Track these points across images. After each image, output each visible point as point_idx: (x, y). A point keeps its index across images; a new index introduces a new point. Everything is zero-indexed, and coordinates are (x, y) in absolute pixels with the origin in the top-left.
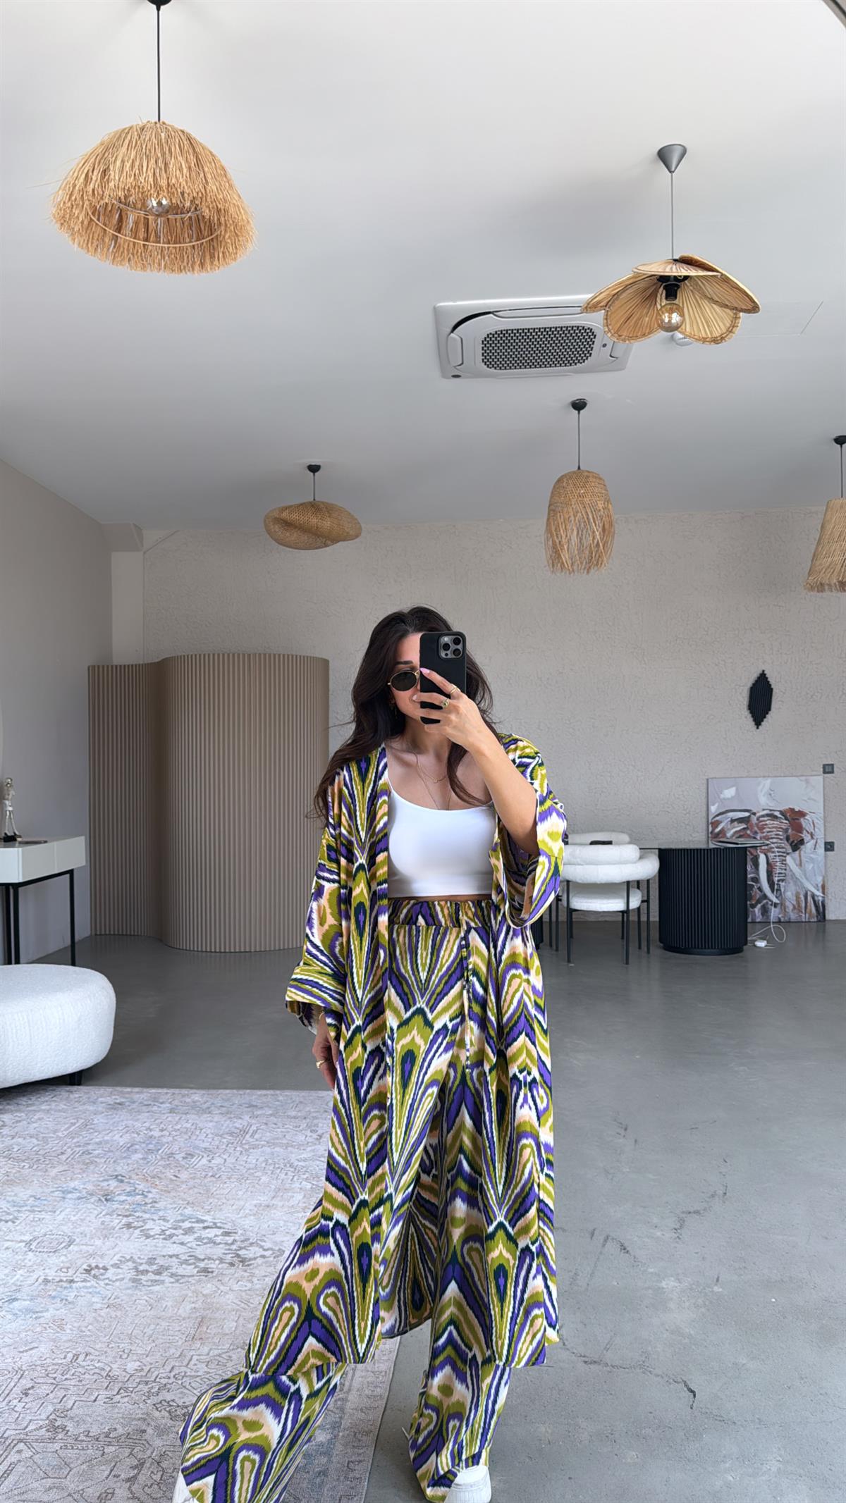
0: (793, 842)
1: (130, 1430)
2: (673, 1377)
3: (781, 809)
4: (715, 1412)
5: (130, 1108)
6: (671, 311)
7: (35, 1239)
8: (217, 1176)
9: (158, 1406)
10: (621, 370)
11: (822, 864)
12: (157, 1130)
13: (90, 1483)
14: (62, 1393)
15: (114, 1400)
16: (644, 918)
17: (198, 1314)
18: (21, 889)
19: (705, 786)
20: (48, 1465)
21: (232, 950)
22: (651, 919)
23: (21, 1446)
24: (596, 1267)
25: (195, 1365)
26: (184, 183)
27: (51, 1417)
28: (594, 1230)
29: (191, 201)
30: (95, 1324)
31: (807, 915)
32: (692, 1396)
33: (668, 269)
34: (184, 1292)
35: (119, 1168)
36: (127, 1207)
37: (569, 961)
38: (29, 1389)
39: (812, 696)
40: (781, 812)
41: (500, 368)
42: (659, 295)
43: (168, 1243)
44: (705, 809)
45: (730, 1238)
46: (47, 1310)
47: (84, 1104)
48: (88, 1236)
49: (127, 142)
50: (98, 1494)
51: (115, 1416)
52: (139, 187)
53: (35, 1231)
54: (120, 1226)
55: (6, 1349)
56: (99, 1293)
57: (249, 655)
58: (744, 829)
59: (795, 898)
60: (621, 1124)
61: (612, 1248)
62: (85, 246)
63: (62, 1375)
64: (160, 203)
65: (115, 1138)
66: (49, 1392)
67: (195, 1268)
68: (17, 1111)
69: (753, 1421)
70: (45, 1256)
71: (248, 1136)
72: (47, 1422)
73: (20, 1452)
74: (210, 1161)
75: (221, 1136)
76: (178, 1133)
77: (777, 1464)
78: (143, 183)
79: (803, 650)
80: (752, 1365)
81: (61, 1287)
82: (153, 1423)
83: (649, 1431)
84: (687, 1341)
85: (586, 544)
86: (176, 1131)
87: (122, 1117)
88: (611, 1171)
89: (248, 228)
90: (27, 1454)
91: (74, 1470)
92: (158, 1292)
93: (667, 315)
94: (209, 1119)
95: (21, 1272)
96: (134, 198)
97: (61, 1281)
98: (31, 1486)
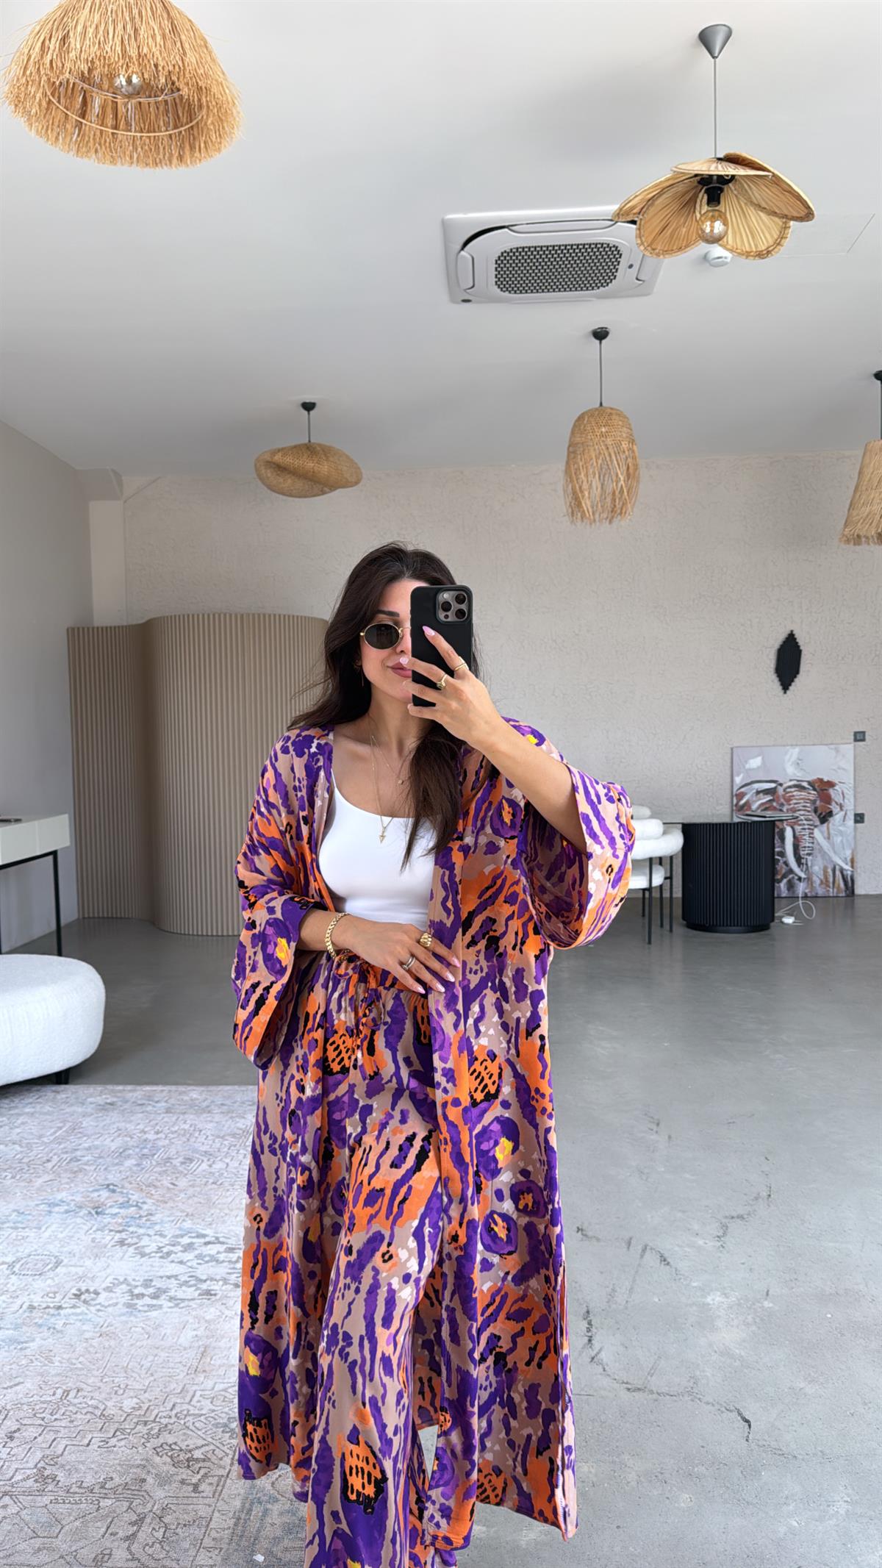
0: (821, 814)
1: (128, 1480)
2: (725, 1405)
3: (810, 779)
4: (773, 1444)
5: (122, 1108)
6: (713, 219)
7: (18, 1260)
8: (219, 1183)
9: (158, 1450)
10: (649, 294)
11: (851, 838)
12: (153, 1132)
13: (81, 1544)
14: (51, 1437)
15: (110, 1444)
16: (666, 894)
17: (201, 1343)
19: (729, 756)
20: (37, 1522)
21: (230, 934)
22: (674, 895)
24: (634, 1281)
25: (199, 1401)
26: (158, 53)
27: (39, 1465)
28: (631, 1239)
29: (167, 76)
30: (87, 1356)
31: (835, 890)
32: (747, 1426)
33: (712, 168)
34: (185, 1318)
35: (110, 1177)
36: (120, 1221)
38: (15, 1432)
39: (843, 659)
40: (809, 783)
41: (515, 292)
42: (699, 201)
43: (166, 1261)
44: (729, 780)
45: (778, 1246)
46: (33, 1340)
47: (72, 1105)
48: (77, 1255)
49: (89, 4)
50: (94, 1556)
51: (111, 1463)
52: (105, 58)
53: (18, 1251)
54: (112, 1243)
56: (90, 1320)
57: (242, 616)
58: (770, 800)
59: (822, 872)
60: (652, 1118)
61: (651, 1259)
62: (43, 131)
63: (51, 1414)
64: (130, 83)
65: (106, 1143)
66: (37, 1435)
67: (196, 1290)
69: (815, 1455)
70: (31, 1279)
72: (35, 1471)
74: (210, 1166)
75: (222, 1137)
76: (175, 1135)
77: (844, 1505)
78: (110, 53)
79: (834, 608)
80: (810, 1390)
81: (48, 1314)
82: (154, 1471)
83: (702, 1469)
84: (738, 1363)
85: (609, 490)
86: (172, 1133)
87: (113, 1119)
88: (646, 1171)
89: (234, 111)
90: (13, 1509)
91: (67, 1528)
92: (156, 1318)
93: (708, 223)
94: (209, 1119)
95: (3, 1297)
96: (100, 74)
97: (48, 1307)
98: (18, 1547)
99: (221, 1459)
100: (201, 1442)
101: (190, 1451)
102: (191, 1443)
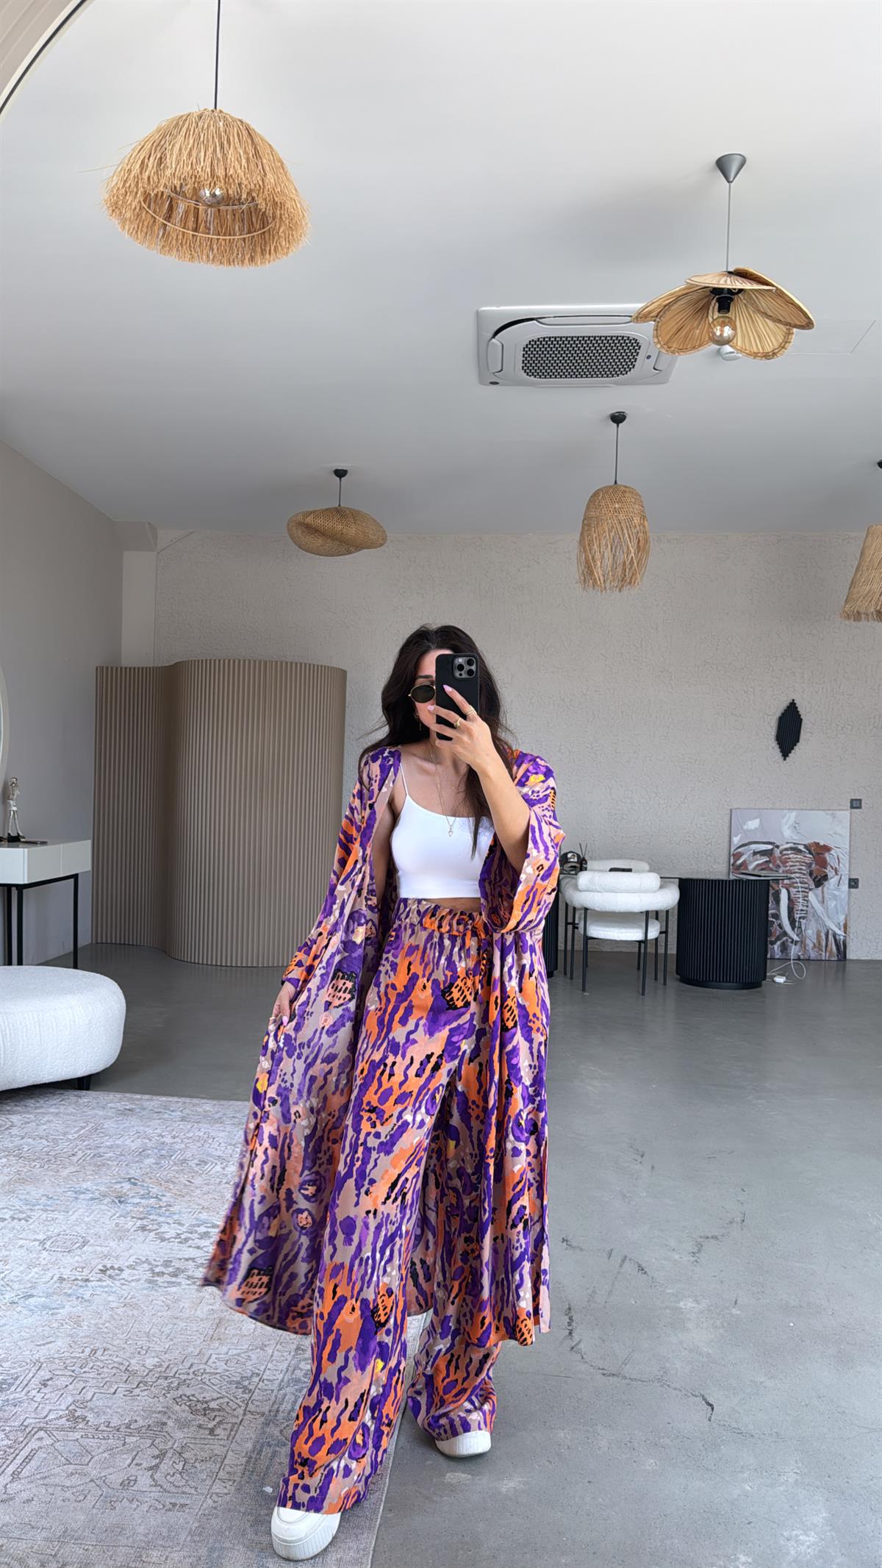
0: (816, 877)
1: (150, 1422)
2: (691, 1391)
3: (806, 842)
4: (734, 1425)
5: (140, 1114)
6: (723, 325)
7: (49, 1238)
9: (178, 1400)
10: (664, 383)
11: (845, 901)
12: (169, 1136)
13: (111, 1470)
14: (81, 1385)
15: (134, 1393)
16: (661, 951)
17: (216, 1316)
18: (25, 891)
19: (728, 816)
20: (70, 1452)
21: (239, 965)
22: (669, 952)
23: (42, 1434)
24: (613, 1285)
25: (215, 1363)
26: (242, 174)
27: (70, 1408)
28: (612, 1251)
29: (248, 193)
30: (113, 1322)
31: (827, 954)
32: (710, 1409)
33: (722, 282)
34: (201, 1294)
35: (132, 1172)
36: (141, 1209)
37: (584, 990)
38: (48, 1380)
39: (842, 729)
40: (806, 846)
41: (540, 377)
42: (711, 308)
43: (184, 1247)
44: (726, 840)
45: (748, 1263)
46: (64, 1307)
47: (93, 1108)
48: (102, 1237)
49: (184, 129)
50: (120, 1481)
51: (135, 1409)
52: (196, 176)
53: (48, 1230)
54: (134, 1228)
55: (24, 1342)
56: (115, 1292)
58: (766, 862)
59: (815, 936)
60: (638, 1150)
61: (629, 1268)
62: (134, 233)
63: (81, 1368)
64: (214, 195)
65: (126, 1142)
66: (68, 1384)
68: (24, 1113)
69: (770, 1435)
70: (60, 1255)
72: (67, 1412)
73: (41, 1439)
74: (224, 1169)
75: (234, 1145)
76: (190, 1141)
77: (793, 1475)
78: (200, 173)
79: (835, 680)
80: (770, 1383)
81: (77, 1286)
82: (174, 1417)
83: (667, 1441)
84: (705, 1359)
85: (620, 561)
86: (188, 1138)
87: (132, 1124)
88: (628, 1195)
89: (303, 223)
90: (48, 1441)
91: (96, 1458)
92: (174, 1293)
93: (719, 327)
94: (222, 1128)
95: (36, 1269)
96: (188, 188)
97: (76, 1279)
98: (53, 1472)
99: (234, 1410)
100: (216, 1396)
101: (206, 1402)
102: (208, 1396)
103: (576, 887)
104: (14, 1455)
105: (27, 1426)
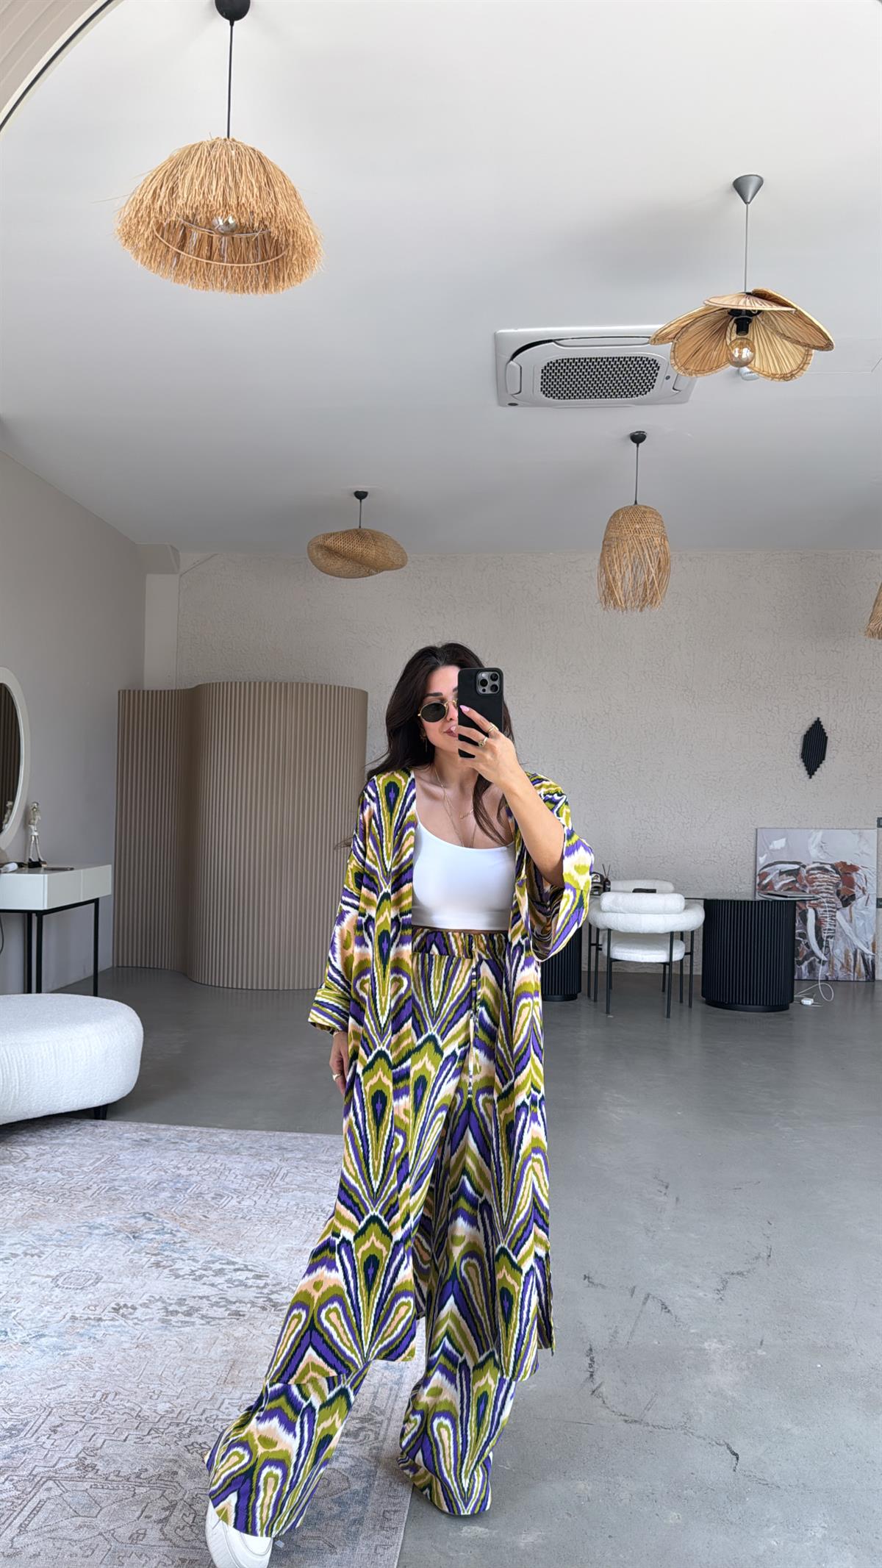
0: (843, 897)
1: (161, 1472)
2: (716, 1439)
3: (833, 862)
4: (759, 1475)
5: (156, 1145)
6: (742, 346)
7: (62, 1274)
8: (247, 1218)
9: (190, 1448)
10: (684, 402)
11: (873, 922)
12: (185, 1168)
13: (120, 1523)
14: (91, 1432)
15: (145, 1441)
16: (687, 972)
17: (230, 1357)
18: (45, 917)
19: (754, 836)
20: (78, 1503)
21: (260, 988)
22: (694, 973)
23: (50, 1484)
24: (636, 1324)
25: (227, 1408)
26: (254, 202)
27: (80, 1456)
28: (635, 1288)
29: (260, 221)
30: (125, 1364)
31: (856, 974)
32: (735, 1459)
33: (741, 303)
34: (215, 1334)
35: (146, 1206)
36: (156, 1245)
37: (608, 1012)
38: (58, 1426)
39: (868, 747)
40: (832, 866)
41: (559, 398)
42: (729, 329)
43: (198, 1284)
44: (752, 860)
45: (774, 1301)
46: (75, 1348)
47: (109, 1139)
48: (116, 1273)
49: (196, 158)
50: (130, 1534)
51: (146, 1457)
52: (208, 206)
53: (61, 1266)
54: (149, 1264)
55: (34, 1386)
56: (128, 1332)
57: (286, 684)
58: (793, 881)
59: (843, 956)
60: (662, 1181)
61: (652, 1306)
62: (147, 262)
63: (91, 1413)
64: (227, 223)
65: (141, 1175)
66: (78, 1430)
67: (226, 1310)
68: (40, 1144)
69: (797, 1486)
70: (73, 1292)
71: (278, 1179)
72: (76, 1460)
73: (49, 1489)
74: (239, 1203)
75: (251, 1177)
76: (206, 1173)
77: (821, 1530)
78: (212, 202)
79: (860, 698)
80: (796, 1431)
81: (89, 1325)
82: (185, 1465)
83: (690, 1492)
84: (730, 1404)
85: (641, 581)
86: (204, 1170)
87: (148, 1155)
88: (652, 1229)
89: (316, 250)
90: (56, 1492)
91: (105, 1509)
92: (188, 1333)
93: (737, 349)
94: (239, 1160)
95: (48, 1308)
96: (201, 216)
97: (89, 1319)
98: (61, 1524)
103: (599, 908)
104: (22, 1506)
105: (36, 1476)
